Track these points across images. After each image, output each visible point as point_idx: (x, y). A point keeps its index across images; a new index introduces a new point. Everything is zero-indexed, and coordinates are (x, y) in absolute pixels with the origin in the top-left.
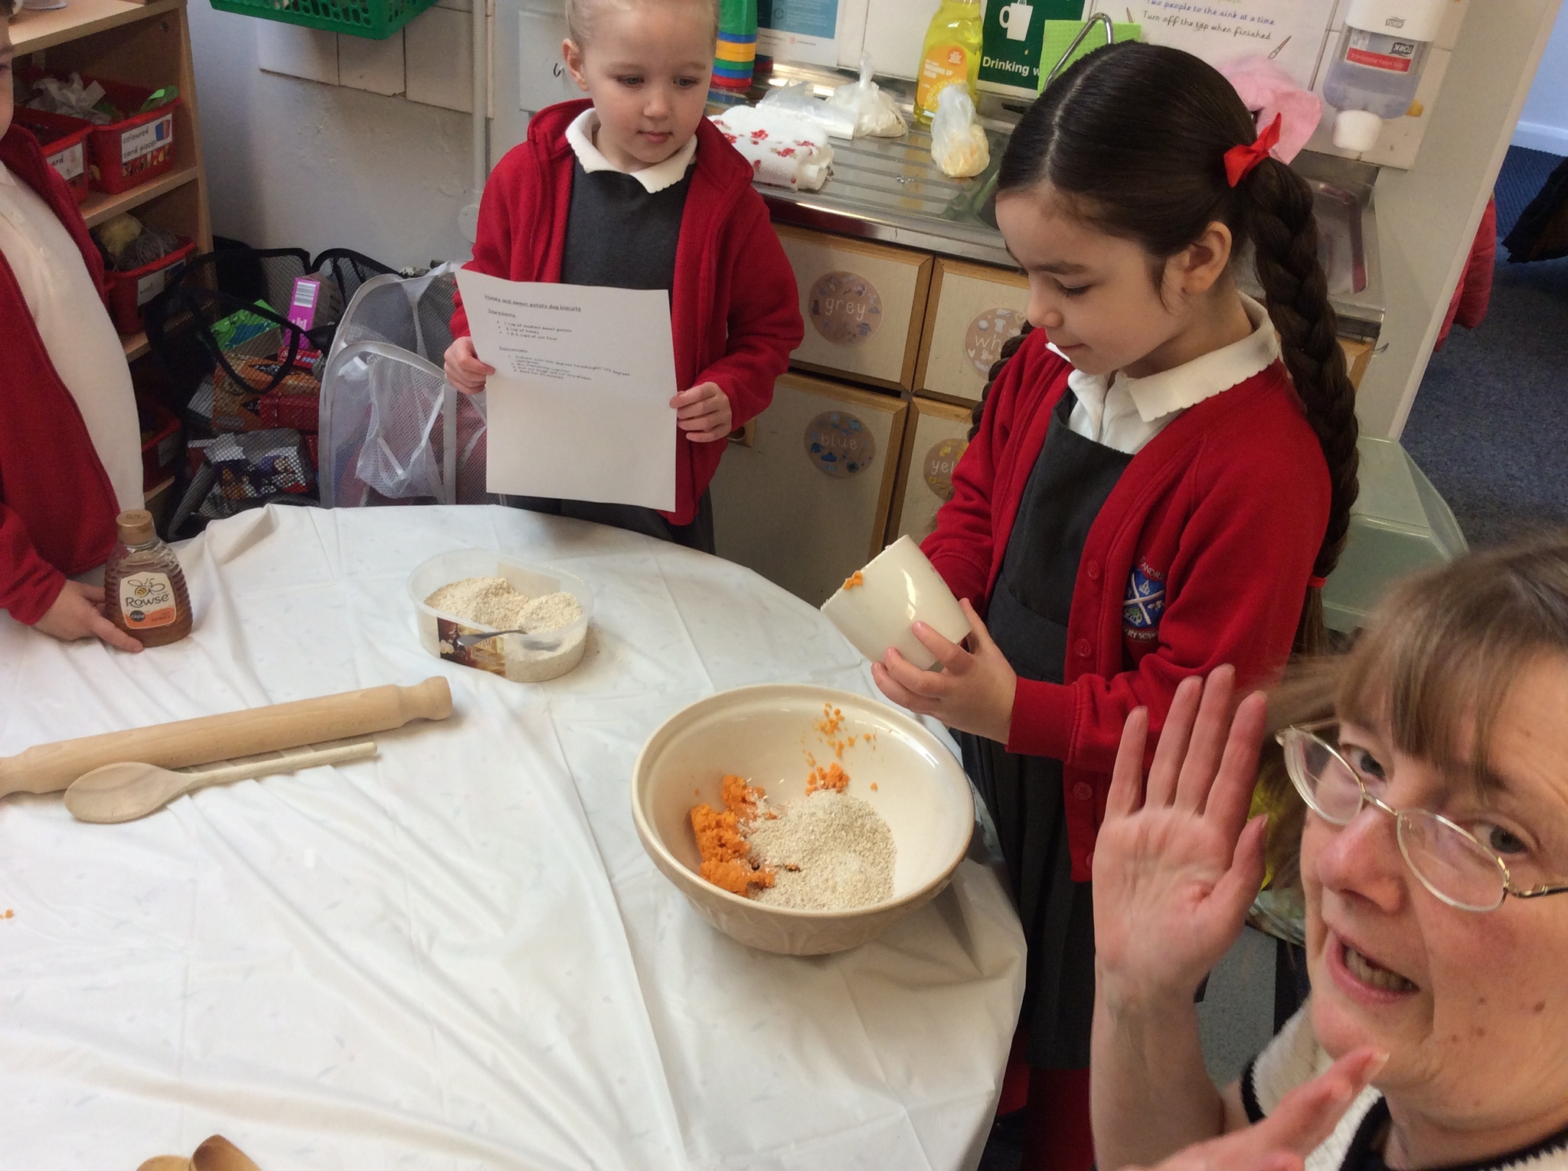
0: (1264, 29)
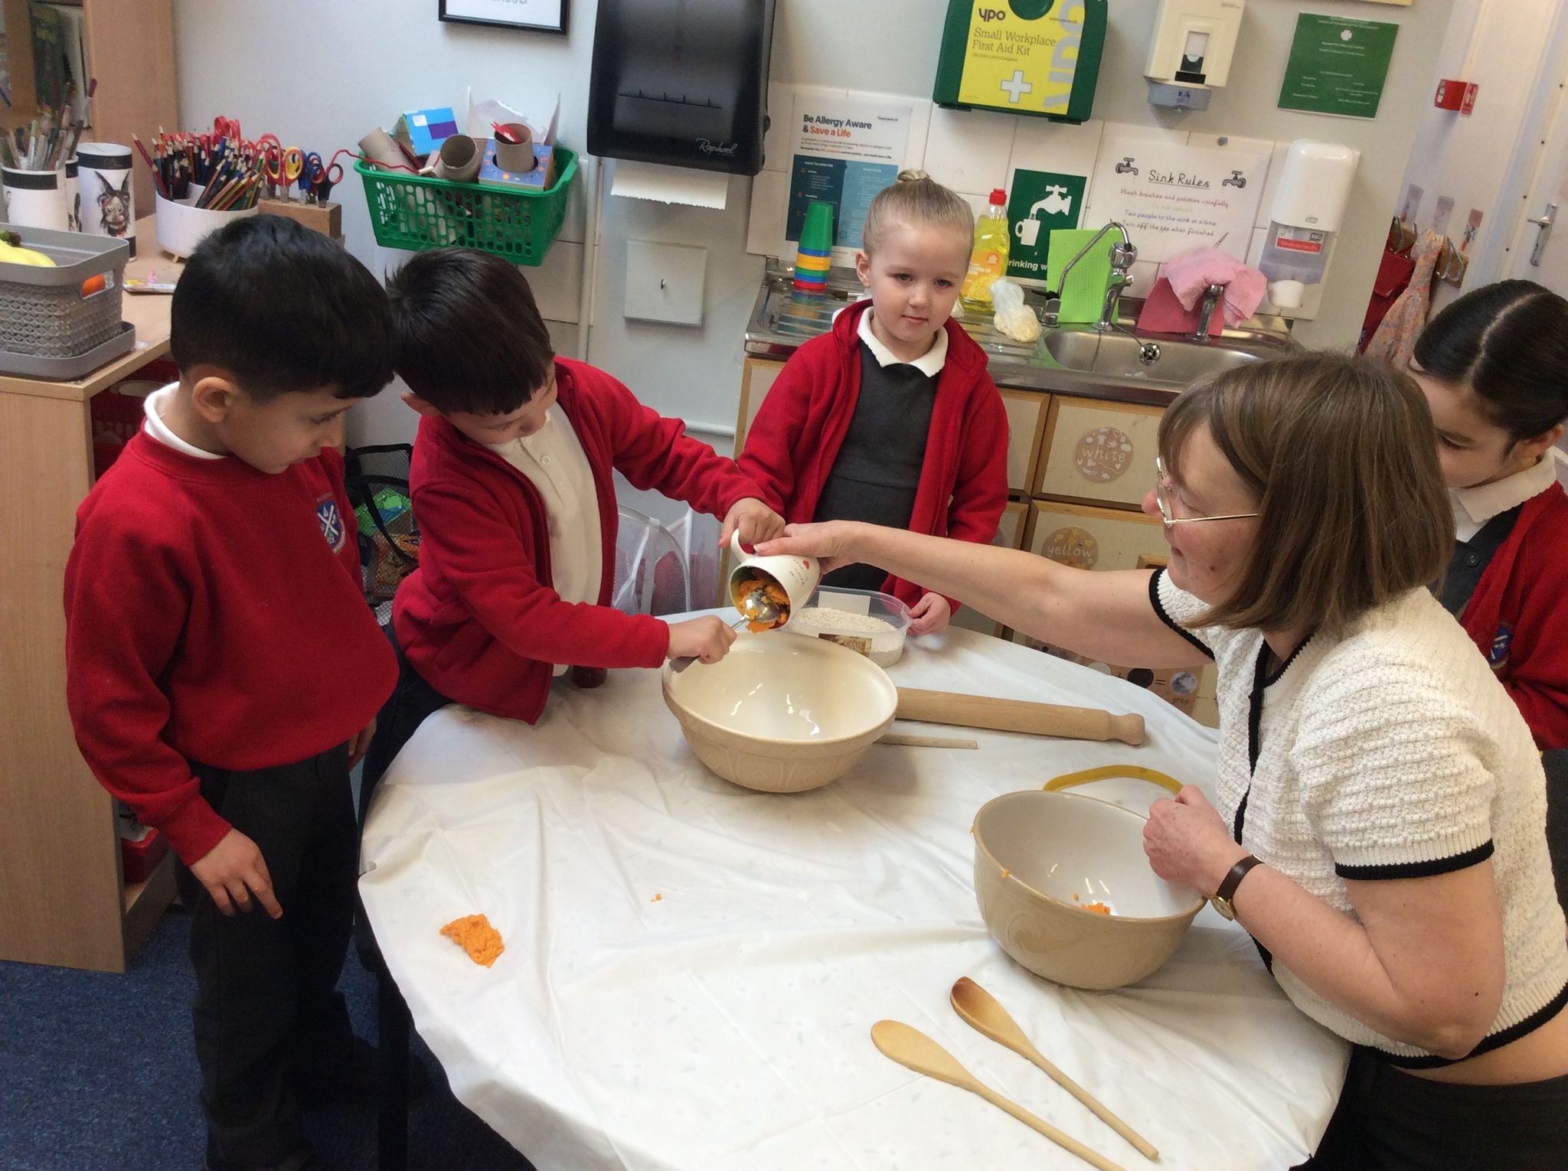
0: (1209, 229)
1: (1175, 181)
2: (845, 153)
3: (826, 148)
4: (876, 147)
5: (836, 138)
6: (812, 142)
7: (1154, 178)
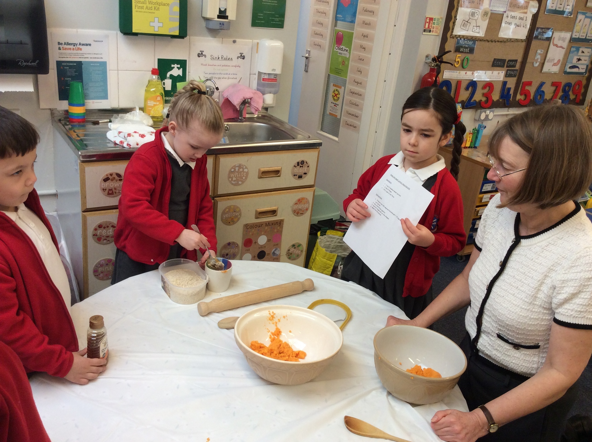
0: (235, 76)
1: (220, 59)
2: (81, 58)
3: (72, 56)
4: (94, 54)
5: (75, 52)
6: (64, 54)
7: (213, 58)
